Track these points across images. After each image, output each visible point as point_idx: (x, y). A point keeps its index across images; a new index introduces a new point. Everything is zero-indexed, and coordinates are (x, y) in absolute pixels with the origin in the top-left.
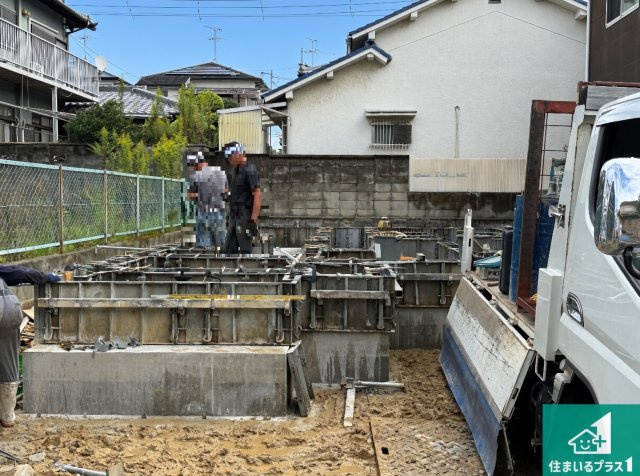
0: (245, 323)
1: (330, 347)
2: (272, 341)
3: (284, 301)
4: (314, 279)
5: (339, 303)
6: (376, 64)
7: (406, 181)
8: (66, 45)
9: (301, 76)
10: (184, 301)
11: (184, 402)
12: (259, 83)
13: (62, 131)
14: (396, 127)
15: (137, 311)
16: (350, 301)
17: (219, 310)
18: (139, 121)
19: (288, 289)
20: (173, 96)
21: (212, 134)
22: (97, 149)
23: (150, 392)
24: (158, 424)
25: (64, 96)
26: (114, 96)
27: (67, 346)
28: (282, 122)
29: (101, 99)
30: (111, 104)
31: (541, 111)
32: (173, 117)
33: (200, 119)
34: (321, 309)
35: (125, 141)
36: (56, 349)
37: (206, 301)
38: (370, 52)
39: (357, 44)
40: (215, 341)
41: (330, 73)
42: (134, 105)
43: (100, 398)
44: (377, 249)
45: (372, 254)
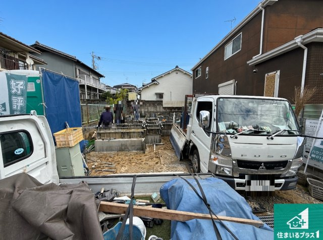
0: (135, 134)
1: (151, 138)
2: (140, 137)
3: (142, 130)
4: (147, 126)
5: (152, 130)
6: (156, 84)
7: (162, 105)
8: (99, 80)
9: (143, 86)
10: (124, 131)
11: (125, 149)
12: (135, 87)
13: (99, 97)
14: (161, 95)
15: (116, 133)
16: (154, 129)
17: (131, 132)
18: (114, 94)
19: (143, 128)
20: (119, 89)
21: (127, 97)
22: (106, 100)
23: (119, 148)
24: (120, 153)
25: (99, 90)
26: (109, 90)
27: (103, 139)
28: (140, 94)
29: (107, 91)
30: (108, 92)
31: (187, 97)
32: (120, 94)
33: (125, 94)
34: (149, 131)
35: (111, 99)
36: (101, 140)
37: (128, 131)
38: (155, 82)
39: (153, 81)
40: (130, 138)
41: (148, 86)
42: (113, 92)
43: (110, 149)
44: (158, 119)
45: (157, 120)
